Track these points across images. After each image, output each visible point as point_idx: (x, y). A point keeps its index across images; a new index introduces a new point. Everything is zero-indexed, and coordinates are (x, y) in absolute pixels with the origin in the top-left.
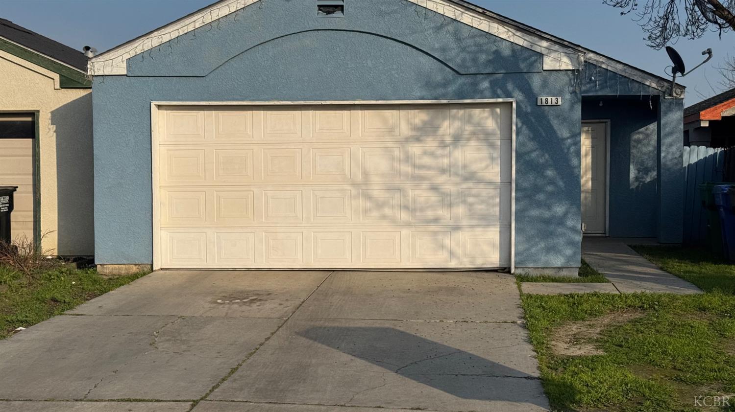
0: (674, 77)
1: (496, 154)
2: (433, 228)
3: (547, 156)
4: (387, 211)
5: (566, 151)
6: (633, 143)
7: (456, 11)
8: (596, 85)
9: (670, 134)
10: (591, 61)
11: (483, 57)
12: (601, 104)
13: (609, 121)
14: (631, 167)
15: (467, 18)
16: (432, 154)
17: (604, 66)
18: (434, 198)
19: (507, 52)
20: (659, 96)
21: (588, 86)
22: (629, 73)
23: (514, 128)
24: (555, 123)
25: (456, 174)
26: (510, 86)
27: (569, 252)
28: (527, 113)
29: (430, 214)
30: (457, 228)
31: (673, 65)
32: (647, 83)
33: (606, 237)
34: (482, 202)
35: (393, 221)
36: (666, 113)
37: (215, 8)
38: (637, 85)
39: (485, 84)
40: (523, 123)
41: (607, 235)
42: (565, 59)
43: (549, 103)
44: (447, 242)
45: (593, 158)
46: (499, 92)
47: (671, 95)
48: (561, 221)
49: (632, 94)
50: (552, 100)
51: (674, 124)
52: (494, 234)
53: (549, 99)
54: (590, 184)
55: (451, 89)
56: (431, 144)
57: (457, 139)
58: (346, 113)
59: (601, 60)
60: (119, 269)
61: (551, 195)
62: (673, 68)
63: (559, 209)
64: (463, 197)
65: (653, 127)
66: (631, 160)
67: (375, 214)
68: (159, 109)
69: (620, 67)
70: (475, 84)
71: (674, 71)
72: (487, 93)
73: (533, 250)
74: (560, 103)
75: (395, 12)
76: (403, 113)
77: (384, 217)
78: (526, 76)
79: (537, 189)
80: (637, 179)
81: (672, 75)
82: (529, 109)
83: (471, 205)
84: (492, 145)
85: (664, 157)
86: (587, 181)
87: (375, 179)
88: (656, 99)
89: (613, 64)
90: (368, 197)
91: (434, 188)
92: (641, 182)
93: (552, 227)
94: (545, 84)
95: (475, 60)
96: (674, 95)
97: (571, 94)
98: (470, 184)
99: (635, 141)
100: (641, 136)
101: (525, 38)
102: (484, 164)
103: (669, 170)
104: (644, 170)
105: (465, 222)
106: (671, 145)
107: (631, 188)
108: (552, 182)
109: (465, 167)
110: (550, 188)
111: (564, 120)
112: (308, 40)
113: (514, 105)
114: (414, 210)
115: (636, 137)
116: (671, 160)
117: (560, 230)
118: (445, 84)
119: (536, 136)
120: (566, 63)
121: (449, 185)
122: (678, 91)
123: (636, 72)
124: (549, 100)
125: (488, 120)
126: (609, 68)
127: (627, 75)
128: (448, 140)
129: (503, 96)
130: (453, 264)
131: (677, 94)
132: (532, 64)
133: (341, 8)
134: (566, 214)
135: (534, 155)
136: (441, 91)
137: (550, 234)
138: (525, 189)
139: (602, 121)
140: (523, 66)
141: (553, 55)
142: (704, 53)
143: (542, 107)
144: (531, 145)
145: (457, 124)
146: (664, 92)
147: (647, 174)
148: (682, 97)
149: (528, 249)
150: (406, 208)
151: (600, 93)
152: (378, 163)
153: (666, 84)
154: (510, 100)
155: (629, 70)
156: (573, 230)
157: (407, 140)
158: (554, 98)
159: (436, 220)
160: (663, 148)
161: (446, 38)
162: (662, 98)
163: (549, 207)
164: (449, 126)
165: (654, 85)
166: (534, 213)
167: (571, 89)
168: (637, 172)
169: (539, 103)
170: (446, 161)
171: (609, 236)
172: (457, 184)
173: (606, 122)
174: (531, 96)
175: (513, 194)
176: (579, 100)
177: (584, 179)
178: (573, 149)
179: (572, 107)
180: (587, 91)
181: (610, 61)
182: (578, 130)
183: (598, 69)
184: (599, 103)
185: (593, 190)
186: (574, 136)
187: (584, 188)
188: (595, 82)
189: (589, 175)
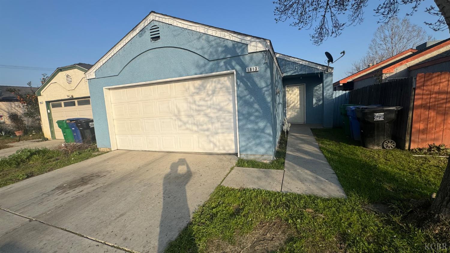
0: (329, 64)
1: (231, 98)
2: (207, 133)
3: (253, 98)
4: (188, 126)
5: (263, 95)
6: (314, 91)
7: (205, 29)
9: (328, 86)
10: (295, 62)
11: (220, 49)
12: (301, 78)
13: (305, 84)
14: (314, 99)
15: (211, 32)
16: (204, 100)
17: (301, 63)
18: (206, 119)
19: (230, 44)
20: (323, 72)
21: (295, 71)
22: (311, 65)
23: (235, 84)
24: (257, 80)
25: (214, 108)
26: (234, 63)
27: (267, 146)
28: (242, 77)
29: (205, 127)
30: (217, 133)
31: (328, 59)
32: (318, 68)
34: (227, 121)
35: (191, 130)
36: (326, 78)
37: (117, 46)
38: (314, 69)
39: (222, 63)
40: (241, 82)
41: (305, 123)
42: (260, 45)
43: (252, 71)
44: (212, 139)
45: (300, 97)
46: (228, 67)
47: (327, 71)
48: (263, 130)
49: (312, 72)
50: (253, 68)
51: (329, 82)
52: (232, 136)
53: (252, 68)
54: (299, 106)
55: (208, 67)
56: (203, 95)
57: (214, 92)
58: (168, 85)
59: (299, 61)
60: (104, 149)
61: (257, 117)
62: (328, 61)
63: (262, 124)
64: (218, 118)
65: (321, 85)
66: (314, 97)
67: (184, 127)
68: (109, 90)
69: (307, 63)
70: (218, 63)
71: (329, 62)
72: (224, 67)
73: (250, 145)
74: (258, 70)
75: (179, 34)
76: (190, 83)
77: (187, 129)
78: (241, 57)
79: (250, 114)
80: (316, 103)
81: (328, 63)
82: (243, 74)
83: (222, 122)
85: (326, 95)
86: (298, 105)
87: (182, 113)
88: (322, 74)
89: (304, 62)
90: (181, 120)
91: (206, 115)
92: (318, 104)
93: (258, 134)
94: (251, 59)
95: (217, 51)
96: (329, 71)
97: (264, 64)
98: (221, 112)
99: (315, 90)
100: (317, 88)
101: (238, 37)
102: (225, 103)
103: (327, 100)
104: (318, 100)
105: (220, 131)
106: (328, 90)
107: (314, 106)
108: (257, 111)
109: (219, 105)
110: (257, 114)
111: (262, 77)
112: (150, 54)
113: (235, 73)
114: (197, 126)
115: (316, 88)
116: (329, 96)
117: (263, 134)
118: (205, 65)
119: (247, 88)
120: (260, 47)
121: (211, 112)
122: (331, 70)
123: (313, 64)
125: (226, 81)
126: (303, 64)
127: (310, 66)
128: (210, 92)
129: (230, 69)
130: (216, 151)
131: (330, 71)
132: (243, 50)
133: (159, 37)
134: (265, 126)
135: (248, 97)
136: (203, 69)
137: (258, 137)
138: (243, 115)
139: (302, 84)
140: (239, 51)
141: (253, 44)
142: (341, 53)
143: (251, 73)
144: (246, 93)
145: (213, 85)
146: (325, 71)
147: (320, 102)
148: (332, 72)
149: (247, 144)
150: (194, 124)
151: (300, 73)
152: (183, 106)
153: (325, 67)
154: (234, 71)
155: (310, 64)
156: (269, 134)
157: (192, 95)
158: (254, 67)
159: (208, 130)
160: (325, 92)
161: (203, 42)
162: (324, 73)
163: (256, 123)
164: (210, 85)
165: (321, 69)
166: (250, 126)
167: (264, 61)
168: (316, 101)
169: (247, 71)
170: (209, 103)
172: (215, 113)
173: (304, 85)
174: (244, 66)
175: (237, 118)
176: (268, 67)
177: (297, 104)
178: (266, 93)
179: (265, 71)
180: (295, 73)
181: (303, 61)
182: (269, 83)
183: (299, 64)
184: (300, 77)
185: (300, 108)
186: (267, 86)
187: (297, 107)
188: (298, 69)
189: (299, 103)
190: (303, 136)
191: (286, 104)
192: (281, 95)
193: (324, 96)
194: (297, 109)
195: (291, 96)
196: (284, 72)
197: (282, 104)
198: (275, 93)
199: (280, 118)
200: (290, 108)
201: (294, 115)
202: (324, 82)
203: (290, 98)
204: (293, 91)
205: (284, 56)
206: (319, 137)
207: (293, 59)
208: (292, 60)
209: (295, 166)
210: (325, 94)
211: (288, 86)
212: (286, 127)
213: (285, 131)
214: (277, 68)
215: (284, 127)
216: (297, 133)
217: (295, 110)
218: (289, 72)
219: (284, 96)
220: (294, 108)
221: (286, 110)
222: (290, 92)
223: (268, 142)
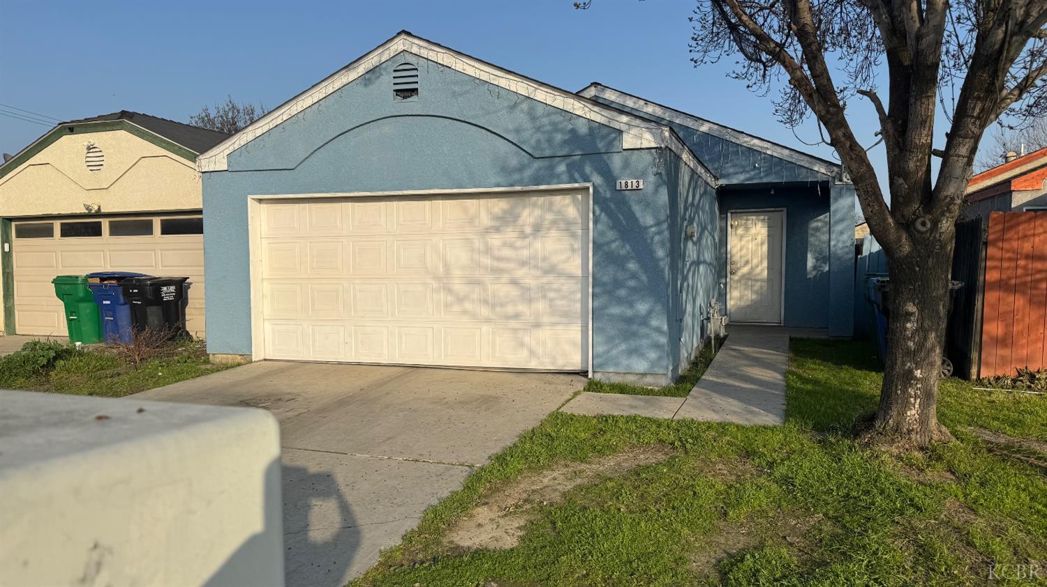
1: (577, 245)
2: (513, 324)
3: (628, 247)
4: (468, 306)
5: (649, 241)
6: (810, 231)
7: (529, 87)
8: (760, 172)
9: (840, 221)
10: (755, 148)
11: (559, 137)
12: (772, 192)
13: (785, 209)
14: (809, 256)
15: (541, 95)
16: (512, 246)
17: (769, 152)
18: (514, 292)
19: (583, 129)
20: (828, 182)
21: (752, 173)
22: (795, 158)
23: (591, 215)
24: (637, 209)
25: (536, 267)
26: (588, 169)
27: (653, 355)
28: (606, 199)
29: (510, 309)
30: (537, 325)
32: (816, 169)
33: (780, 326)
34: (564, 297)
35: (474, 316)
36: (836, 200)
37: (300, 99)
38: (804, 170)
39: (562, 168)
40: (602, 210)
41: (782, 325)
42: (647, 136)
43: (629, 188)
44: (527, 339)
45: (769, 246)
46: (577, 175)
47: (841, 180)
48: (644, 321)
49: (799, 180)
50: (632, 183)
51: (845, 210)
52: (575, 332)
53: (629, 182)
54: (765, 273)
55: (528, 173)
56: (510, 234)
57: (537, 229)
58: (427, 203)
59: (766, 146)
60: (227, 359)
61: (633, 290)
63: (642, 307)
64: (543, 290)
65: (828, 214)
66: (809, 249)
67: (456, 308)
68: (260, 203)
69: (787, 152)
70: (552, 168)
72: (565, 177)
73: (614, 352)
74: (641, 186)
75: (467, 92)
76: (483, 202)
77: (465, 312)
78: (605, 157)
79: (618, 284)
80: (815, 268)
82: (608, 195)
83: (552, 300)
84: (573, 235)
85: (834, 246)
86: (762, 270)
87: (457, 273)
88: (825, 186)
89: (779, 149)
90: (450, 291)
91: (514, 282)
92: (819, 271)
93: (635, 327)
94: (626, 164)
95: (550, 141)
97: (655, 175)
98: (550, 278)
99: (813, 229)
100: (819, 224)
101: (603, 113)
102: (563, 257)
103: (839, 259)
104: (820, 259)
105: (545, 319)
106: (842, 233)
107: (808, 277)
108: (634, 276)
109: (544, 259)
110: (632, 283)
111: (647, 204)
112: (387, 128)
113: (591, 190)
114: (494, 306)
115: (814, 224)
116: (842, 249)
117: (643, 330)
118: (521, 169)
119: (615, 225)
120: (648, 139)
121: (529, 277)
123: (803, 157)
124: (629, 184)
125: (569, 207)
126: (775, 154)
127: (794, 161)
128: (528, 230)
129: (580, 180)
130: (533, 365)
131: (848, 180)
132: (611, 143)
133: (415, 91)
135: (614, 246)
136: (516, 176)
137: (634, 335)
138: (604, 284)
139: (777, 209)
140: (601, 145)
141: (634, 131)
142: (876, 135)
143: (623, 192)
144: (611, 235)
145: (537, 212)
146: (834, 178)
147: (824, 264)
149: (608, 351)
150: (486, 302)
151: (765, 180)
152: (459, 256)
153: (836, 169)
154: (587, 184)
155: (796, 155)
156: (658, 330)
157: (487, 231)
158: (634, 181)
159: (517, 316)
160: (833, 236)
161: (521, 118)
162: (831, 184)
163: (631, 305)
164: (529, 213)
165: (823, 170)
166: (615, 310)
167: (655, 169)
168: (814, 261)
169: (618, 188)
170: (525, 253)
172: (537, 278)
173: (782, 211)
174: (610, 179)
175: (590, 290)
176: (664, 182)
177: (760, 268)
178: (657, 238)
179: (656, 191)
180: (748, 179)
181: (776, 147)
182: (663, 218)
183: (763, 156)
184: (770, 191)
185: (769, 279)
186: (658, 224)
187: (759, 277)
188: (760, 168)
189: (765, 264)
191: (728, 267)
192: (707, 241)
193: (831, 246)
194: (758, 284)
195: (743, 243)
196: (723, 176)
197: (710, 264)
198: (683, 236)
199: (700, 300)
200: (736, 278)
201: (752, 300)
202: (832, 208)
203: (741, 250)
204: (747, 229)
205: (724, 131)
207: (748, 139)
208: (746, 142)
210: (832, 243)
211: (736, 213)
212: (714, 326)
213: (713, 336)
214: (693, 172)
215: (709, 324)
217: (755, 286)
218: (737, 176)
219: (723, 242)
220: (748, 278)
221: (725, 285)
222: (740, 231)
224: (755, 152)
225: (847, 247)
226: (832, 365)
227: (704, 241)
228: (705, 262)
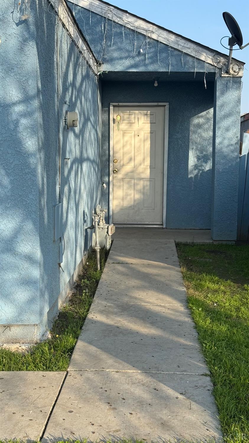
0: (231, 50)
5: (12, 127)
6: (192, 128)
8: (145, 59)
9: (227, 116)
10: (139, 31)
12: (156, 85)
13: (167, 104)
14: (191, 154)
17: (154, 36)
20: (214, 73)
21: (137, 59)
22: (182, 46)
27: (22, 295)
31: (231, 36)
32: (203, 58)
33: (163, 228)
36: (223, 93)
38: (190, 59)
41: (164, 226)
45: (151, 143)
47: (227, 72)
48: (9, 245)
49: (186, 70)
51: (231, 105)
54: (148, 171)
59: (151, 29)
62: (230, 39)
63: (5, 225)
65: (212, 110)
66: (191, 147)
69: (173, 38)
71: (232, 42)
80: (196, 167)
81: (229, 47)
85: (220, 143)
86: (145, 169)
88: (211, 78)
89: (164, 34)
92: (200, 170)
96: (231, 71)
97: (17, 25)
99: (195, 126)
100: (201, 120)
103: (224, 157)
104: (202, 158)
106: (227, 130)
107: (189, 176)
111: (10, 68)
115: (196, 121)
116: (227, 147)
117: (8, 259)
122: (236, 68)
123: (190, 45)
126: (161, 39)
127: (179, 48)
131: (235, 72)
134: (17, 233)
139: (160, 104)
146: (220, 69)
147: (206, 162)
148: (240, 74)
151: (151, 68)
153: (222, 60)
155: (182, 42)
160: (218, 133)
162: (217, 76)
165: (210, 61)
168: (196, 160)
171: (166, 228)
173: (165, 106)
176: (32, 37)
177: (142, 166)
178: (24, 122)
179: (21, 49)
180: (135, 66)
181: (161, 31)
182: (32, 91)
183: (148, 40)
184: (154, 83)
185: (152, 179)
186: (26, 100)
187: (143, 176)
188: (144, 55)
189: (148, 162)
190: (149, 266)
191: (111, 165)
192: (90, 134)
193: (217, 144)
194: (142, 182)
195: (126, 138)
196: (105, 61)
197: (93, 162)
198: (62, 124)
199: (84, 207)
200: (120, 176)
201: (135, 201)
202: (219, 103)
203: (124, 146)
204: (131, 124)
205: (106, 8)
206: (191, 270)
207: (132, 19)
208: (129, 23)
209: (104, 356)
210: (218, 141)
211: (118, 106)
212: (100, 237)
213: (98, 248)
214: (73, 44)
215: (94, 234)
216: (135, 257)
217: (137, 184)
218: (121, 62)
219: (106, 137)
220: (131, 176)
221: (108, 184)
222: (123, 126)
223: (27, 282)
224: (140, 36)
225: (232, 145)
226: (232, 284)
227: (87, 135)
228: (88, 159)
